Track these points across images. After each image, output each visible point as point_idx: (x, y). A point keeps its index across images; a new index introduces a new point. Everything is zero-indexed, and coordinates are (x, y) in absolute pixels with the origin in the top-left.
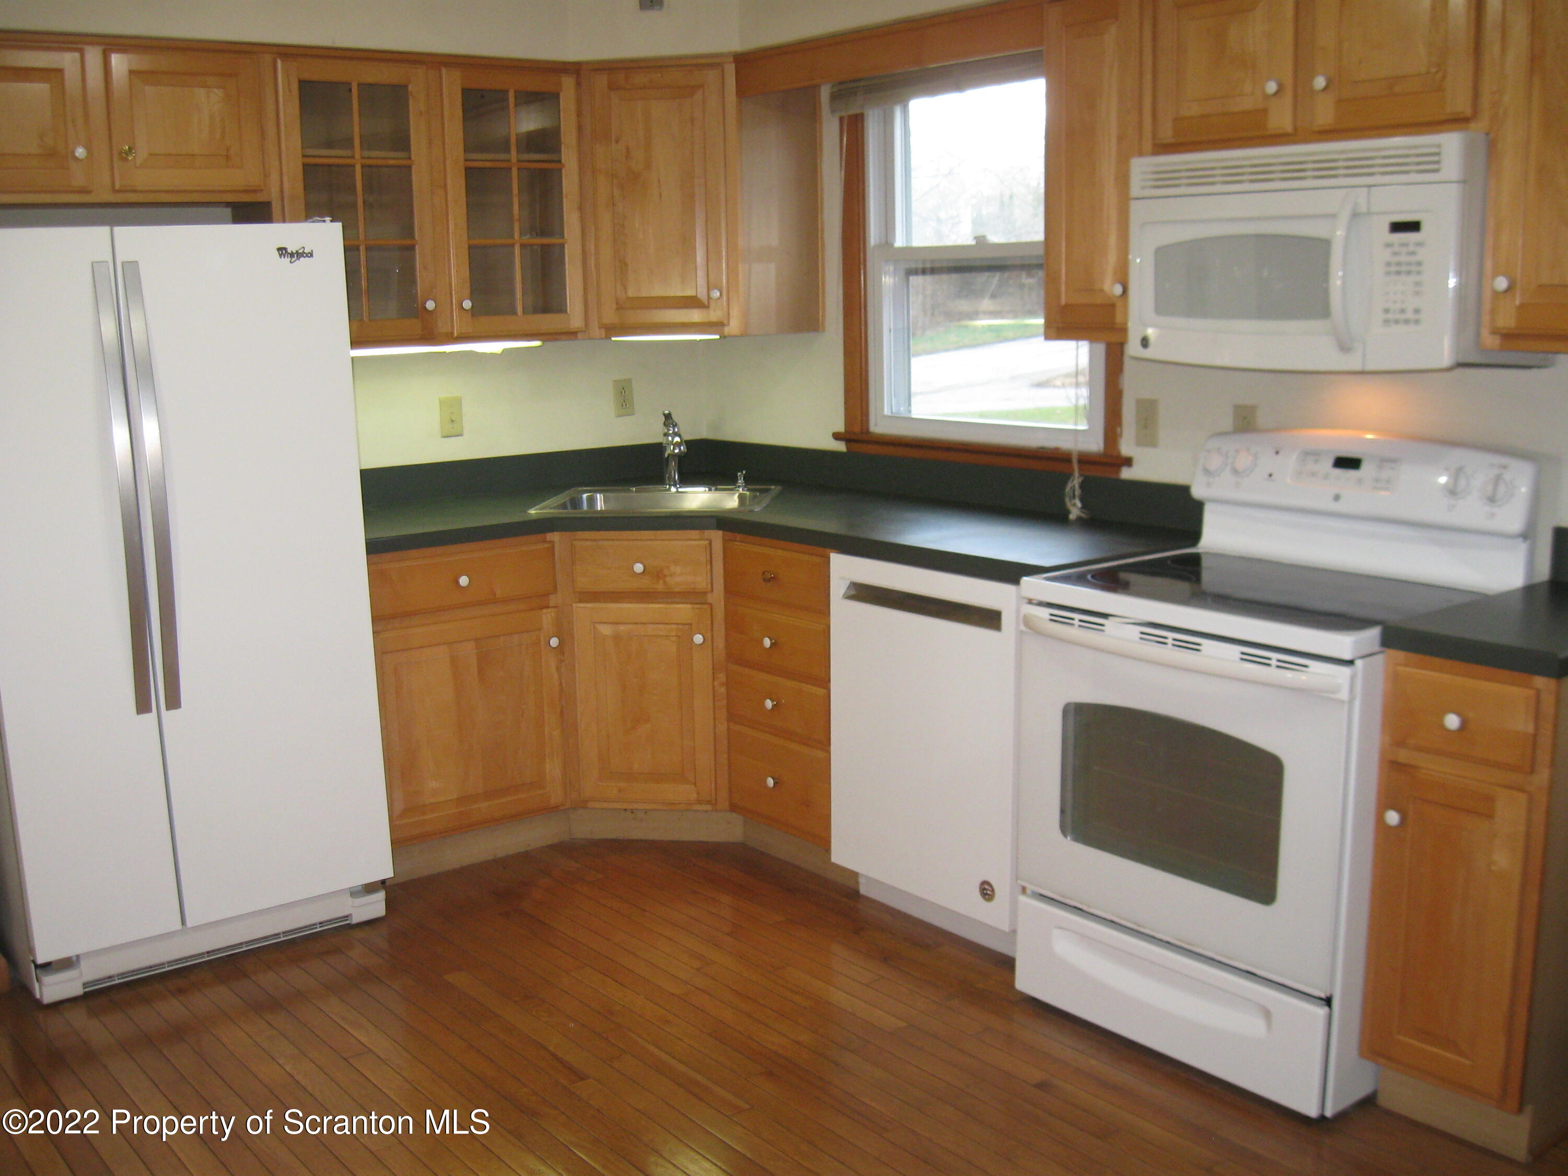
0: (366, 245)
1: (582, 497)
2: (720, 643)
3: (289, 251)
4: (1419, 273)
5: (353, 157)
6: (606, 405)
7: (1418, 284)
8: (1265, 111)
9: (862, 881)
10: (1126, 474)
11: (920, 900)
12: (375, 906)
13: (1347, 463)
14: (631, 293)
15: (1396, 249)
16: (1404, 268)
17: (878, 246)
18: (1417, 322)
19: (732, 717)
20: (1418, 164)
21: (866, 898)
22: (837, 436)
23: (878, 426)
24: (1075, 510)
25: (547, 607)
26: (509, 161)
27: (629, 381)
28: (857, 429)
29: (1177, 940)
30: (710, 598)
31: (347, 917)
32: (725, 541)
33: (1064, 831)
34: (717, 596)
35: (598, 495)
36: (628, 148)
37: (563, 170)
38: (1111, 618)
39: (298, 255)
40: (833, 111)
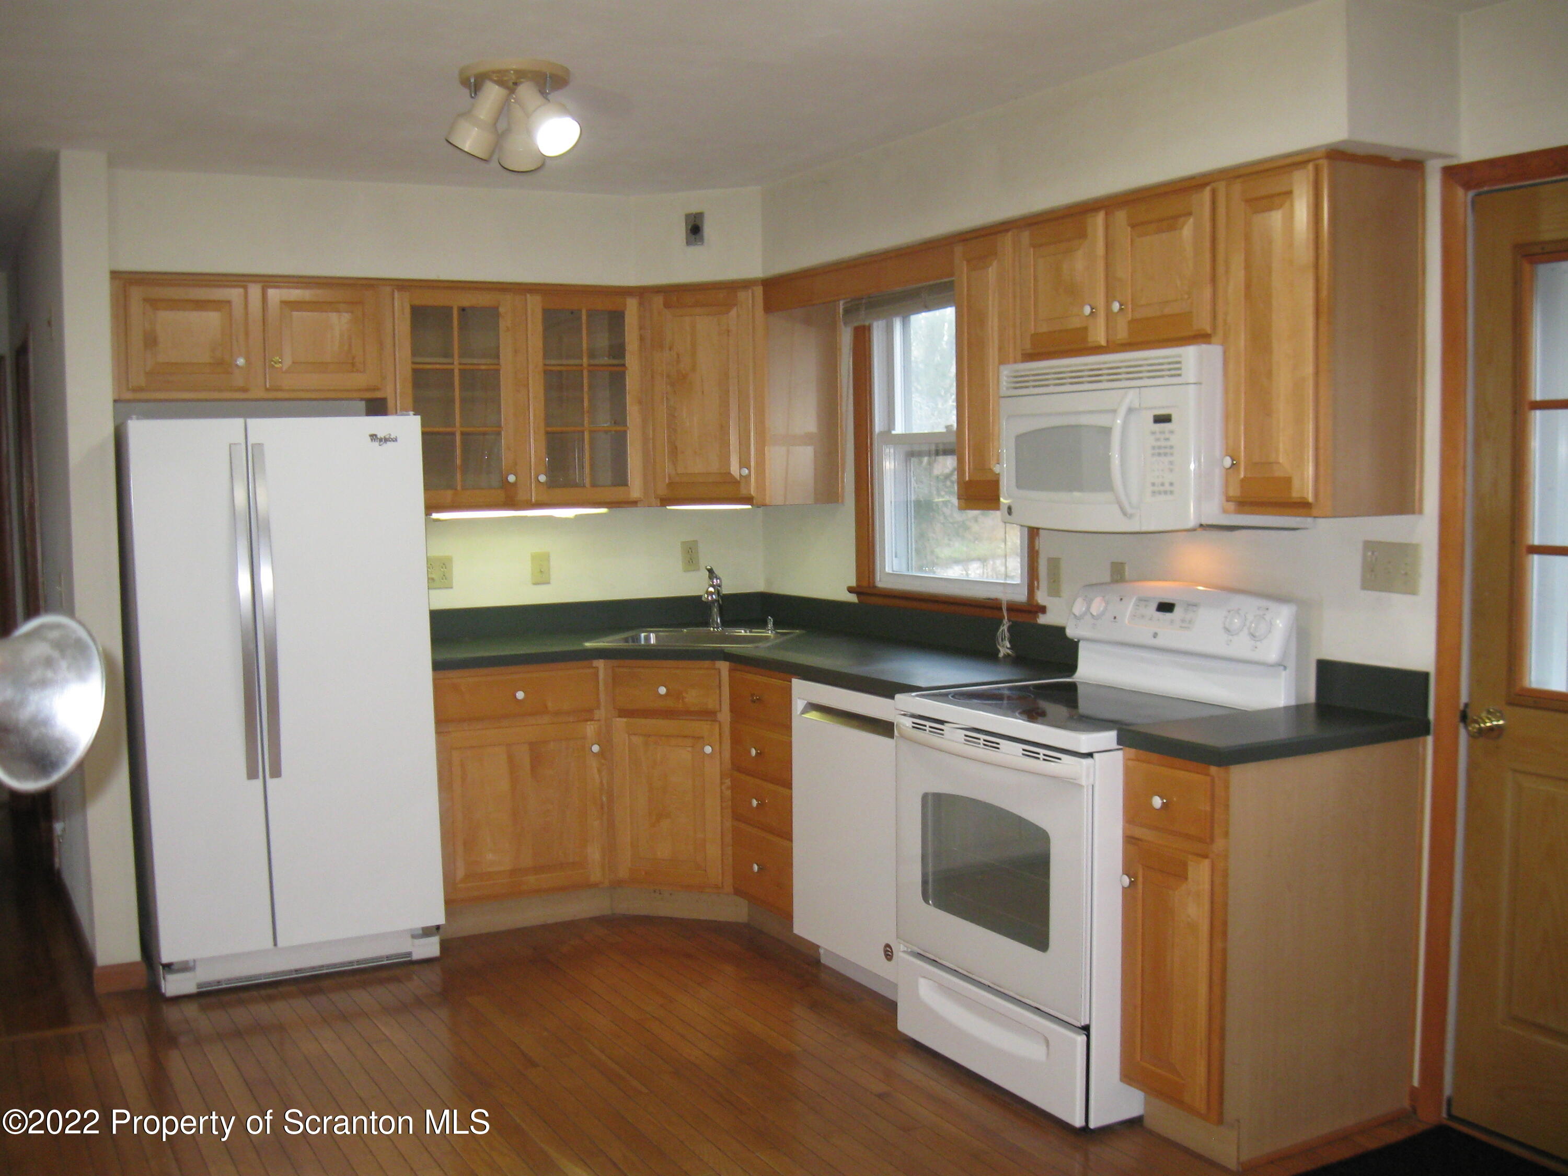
0: (461, 431)
1: (640, 636)
2: (727, 755)
3: (379, 437)
4: (1172, 454)
5: (453, 364)
6: (676, 561)
7: (1171, 463)
8: (1085, 329)
9: (822, 951)
10: (1043, 620)
11: (858, 967)
12: (430, 948)
13: (1166, 607)
14: (679, 471)
15: (1158, 436)
16: (1162, 451)
17: (881, 433)
18: (1171, 492)
19: (737, 817)
20: (1170, 370)
21: (827, 968)
22: (851, 590)
23: (882, 582)
24: (1004, 648)
25: (592, 720)
26: (581, 365)
27: (696, 542)
28: (865, 584)
29: (992, 983)
30: (720, 717)
31: (410, 954)
32: (731, 670)
33: (925, 898)
34: (725, 716)
35: (651, 634)
36: (678, 355)
37: (626, 372)
38: (946, 724)
39: (386, 440)
40: (845, 324)
